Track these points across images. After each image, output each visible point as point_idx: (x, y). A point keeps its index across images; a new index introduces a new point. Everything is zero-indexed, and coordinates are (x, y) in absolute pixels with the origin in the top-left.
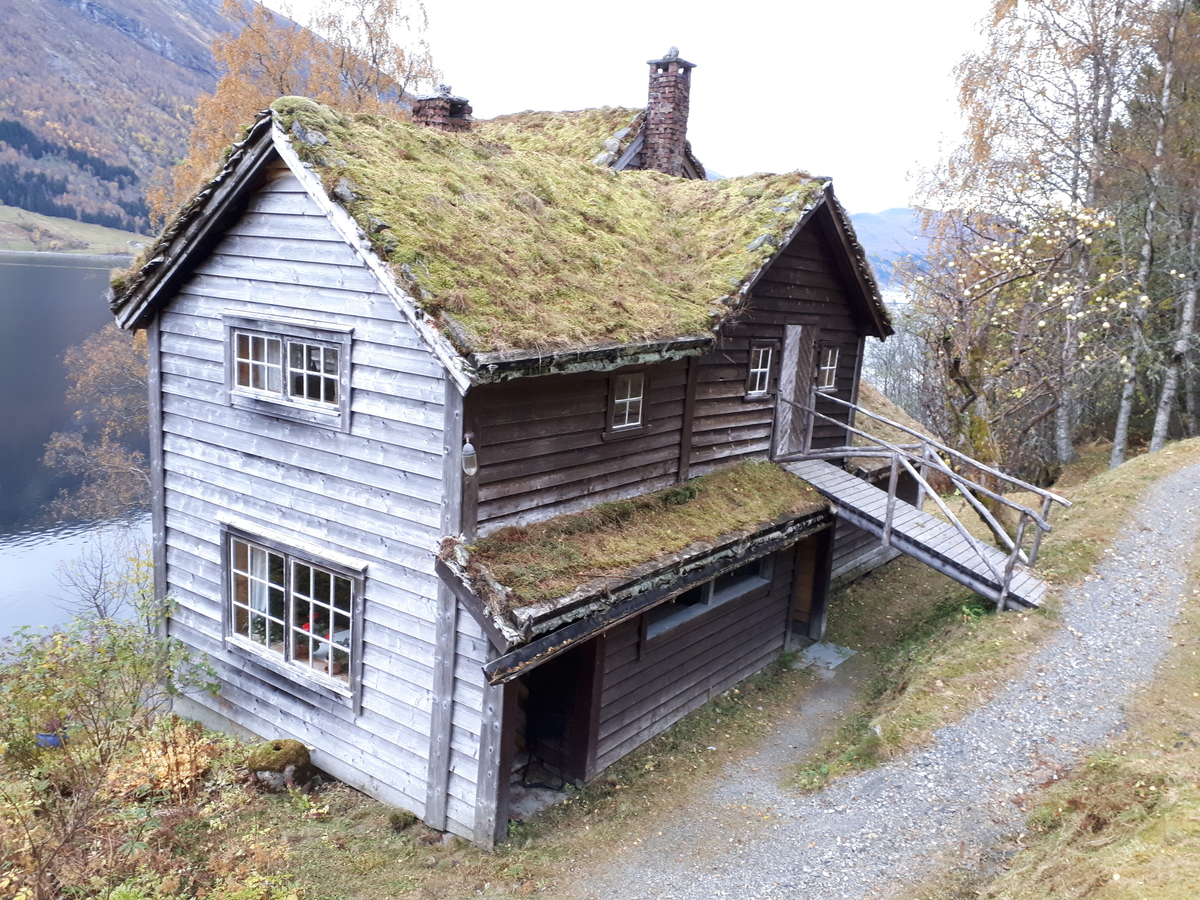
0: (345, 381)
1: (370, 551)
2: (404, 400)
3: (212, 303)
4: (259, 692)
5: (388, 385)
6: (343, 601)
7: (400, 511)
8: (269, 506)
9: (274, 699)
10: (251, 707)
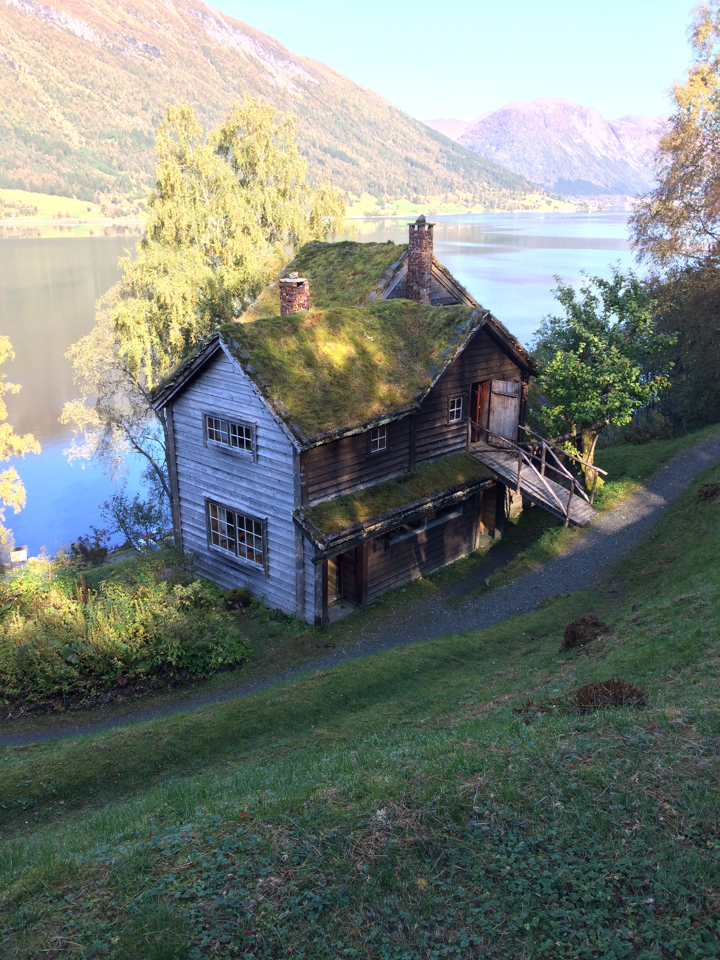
0: (254, 442)
1: (268, 512)
2: (278, 452)
3: (195, 403)
4: (225, 569)
5: (271, 445)
6: (258, 531)
7: (278, 496)
8: (225, 491)
9: (232, 572)
10: (222, 576)
